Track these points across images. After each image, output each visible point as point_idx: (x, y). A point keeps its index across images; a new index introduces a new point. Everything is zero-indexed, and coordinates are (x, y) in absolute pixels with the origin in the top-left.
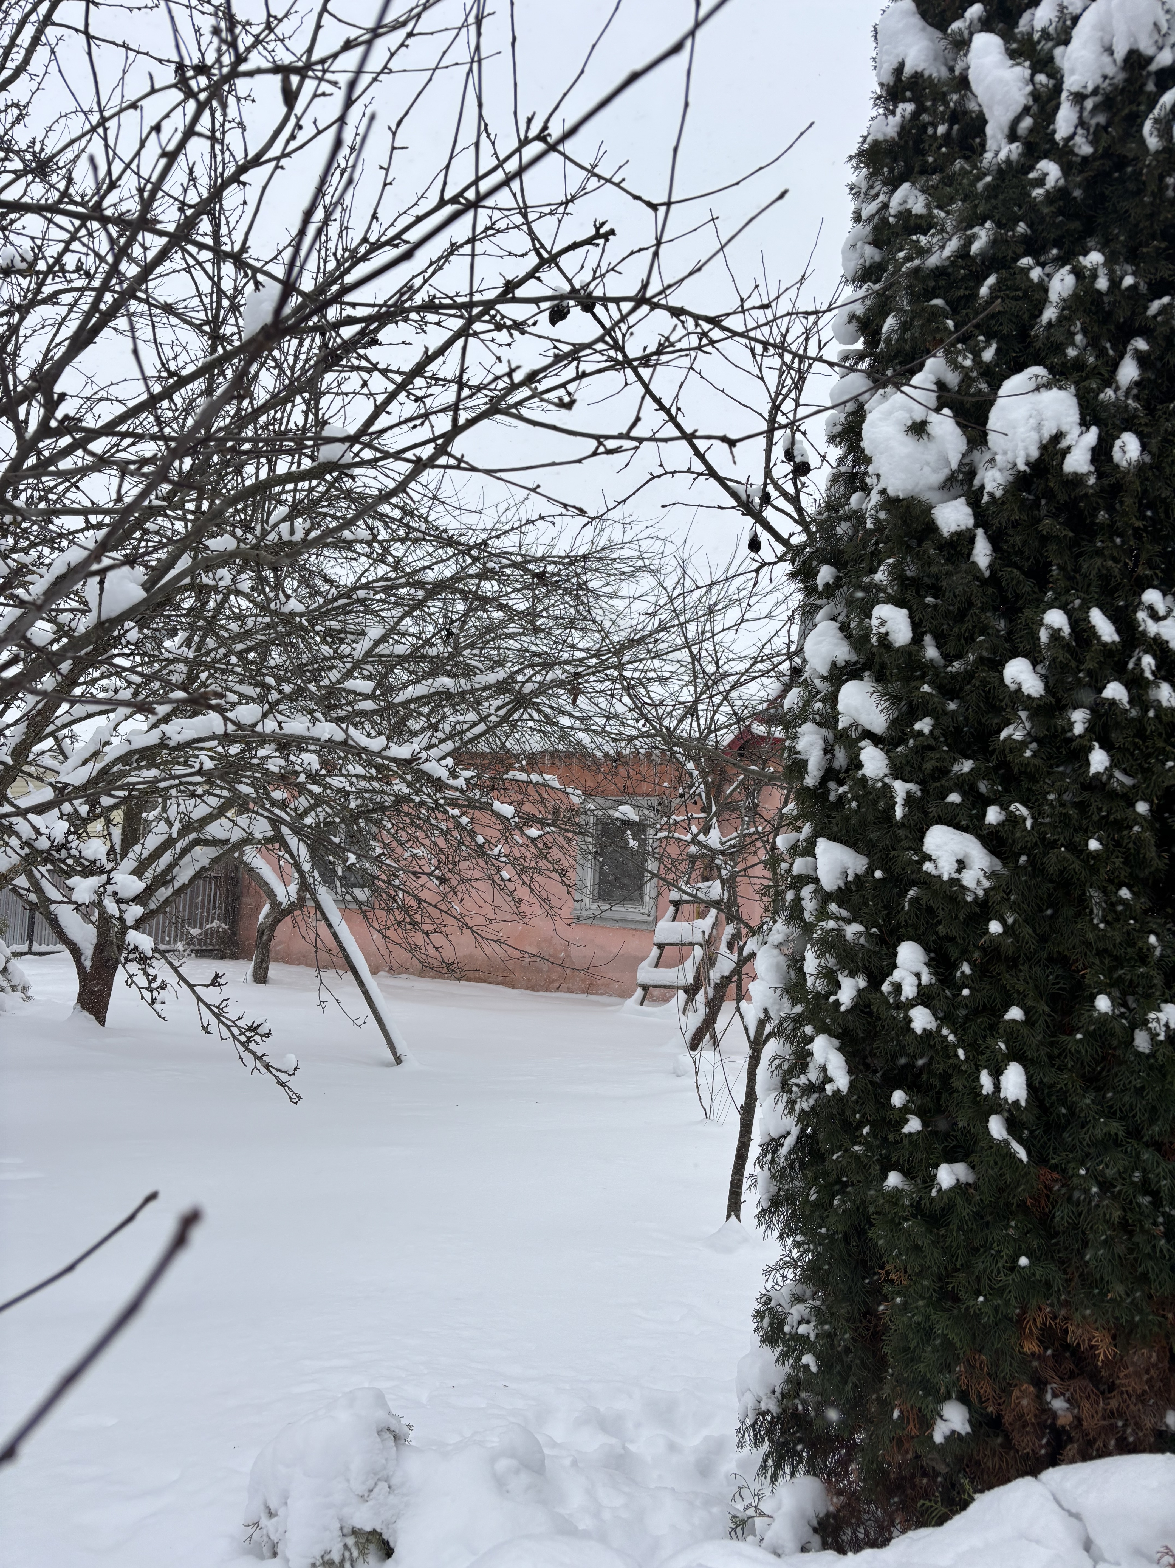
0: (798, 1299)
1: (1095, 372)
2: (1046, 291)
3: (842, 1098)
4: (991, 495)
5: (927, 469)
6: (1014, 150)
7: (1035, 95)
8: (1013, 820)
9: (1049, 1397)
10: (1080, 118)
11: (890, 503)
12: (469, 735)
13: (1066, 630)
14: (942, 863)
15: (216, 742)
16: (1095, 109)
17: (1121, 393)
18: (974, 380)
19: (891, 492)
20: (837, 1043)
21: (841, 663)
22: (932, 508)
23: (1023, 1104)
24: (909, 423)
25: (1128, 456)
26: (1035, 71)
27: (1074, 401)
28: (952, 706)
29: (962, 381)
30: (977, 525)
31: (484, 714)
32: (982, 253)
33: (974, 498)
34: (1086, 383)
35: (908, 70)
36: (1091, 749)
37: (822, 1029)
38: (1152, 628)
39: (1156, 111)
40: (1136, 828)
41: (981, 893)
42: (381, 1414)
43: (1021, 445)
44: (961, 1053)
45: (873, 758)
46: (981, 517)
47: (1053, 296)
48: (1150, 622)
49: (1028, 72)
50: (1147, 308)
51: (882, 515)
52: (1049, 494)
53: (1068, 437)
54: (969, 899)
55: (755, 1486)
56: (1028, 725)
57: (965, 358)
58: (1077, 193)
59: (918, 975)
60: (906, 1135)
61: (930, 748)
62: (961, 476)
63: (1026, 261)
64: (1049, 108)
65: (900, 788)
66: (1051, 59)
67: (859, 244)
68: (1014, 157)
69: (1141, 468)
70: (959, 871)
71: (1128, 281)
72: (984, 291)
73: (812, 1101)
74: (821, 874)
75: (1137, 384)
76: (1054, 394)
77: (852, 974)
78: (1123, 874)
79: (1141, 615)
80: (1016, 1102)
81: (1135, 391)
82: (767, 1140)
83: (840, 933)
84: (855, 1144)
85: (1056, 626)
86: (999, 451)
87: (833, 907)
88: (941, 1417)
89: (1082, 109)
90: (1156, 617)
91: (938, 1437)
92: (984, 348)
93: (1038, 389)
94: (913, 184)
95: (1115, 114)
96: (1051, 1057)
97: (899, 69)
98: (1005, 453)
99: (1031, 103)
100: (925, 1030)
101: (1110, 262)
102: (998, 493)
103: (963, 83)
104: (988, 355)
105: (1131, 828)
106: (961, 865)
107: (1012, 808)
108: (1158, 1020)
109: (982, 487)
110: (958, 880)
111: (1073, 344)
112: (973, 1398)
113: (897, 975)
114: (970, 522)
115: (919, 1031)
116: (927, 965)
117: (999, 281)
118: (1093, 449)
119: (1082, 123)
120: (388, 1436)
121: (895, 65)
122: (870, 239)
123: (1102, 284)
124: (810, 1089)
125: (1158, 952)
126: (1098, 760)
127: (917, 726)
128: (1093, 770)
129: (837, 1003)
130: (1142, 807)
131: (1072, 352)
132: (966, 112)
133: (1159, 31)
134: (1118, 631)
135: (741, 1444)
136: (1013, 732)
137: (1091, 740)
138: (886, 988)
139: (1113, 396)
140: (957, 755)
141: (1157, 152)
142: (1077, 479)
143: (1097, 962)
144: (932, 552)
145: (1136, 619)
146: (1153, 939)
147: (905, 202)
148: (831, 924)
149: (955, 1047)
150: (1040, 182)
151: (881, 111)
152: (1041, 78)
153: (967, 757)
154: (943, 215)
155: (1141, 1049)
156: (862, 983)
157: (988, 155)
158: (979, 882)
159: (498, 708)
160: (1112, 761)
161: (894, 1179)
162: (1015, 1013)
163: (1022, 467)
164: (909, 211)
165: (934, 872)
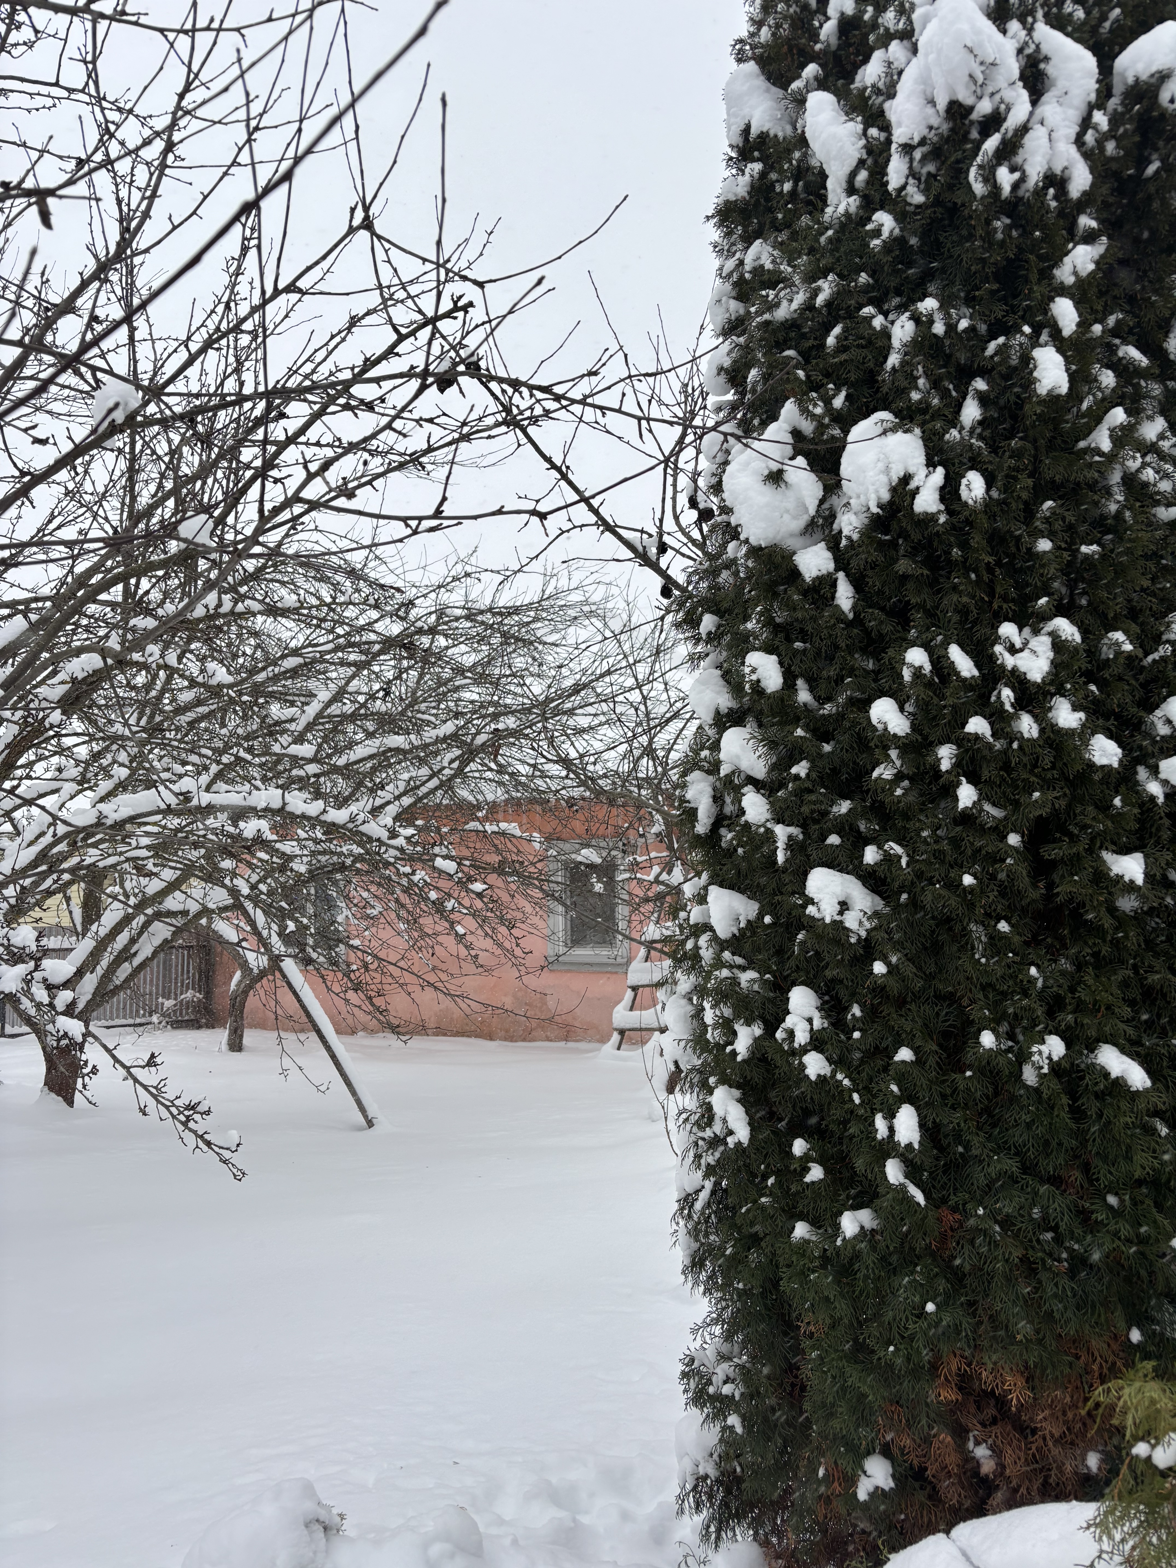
0: (723, 1357)
1: (937, 414)
2: (889, 337)
3: (744, 1150)
4: (849, 538)
5: (786, 517)
6: (853, 203)
7: (869, 149)
8: (889, 859)
9: (971, 1445)
10: (911, 168)
11: (755, 552)
12: (424, 790)
13: (928, 668)
14: (824, 906)
15: (160, 817)
16: (924, 159)
17: (965, 433)
18: (827, 426)
19: (753, 541)
20: (737, 1093)
21: (724, 710)
22: (794, 553)
23: (916, 1146)
24: (766, 472)
25: (973, 494)
26: (867, 125)
27: (920, 442)
28: (827, 748)
29: (817, 428)
30: (837, 569)
31: (436, 768)
32: (829, 304)
33: (833, 542)
34: (930, 426)
35: (754, 132)
36: (959, 784)
37: (724, 1080)
38: (1010, 661)
39: (979, 159)
40: (1009, 861)
41: (863, 934)
42: (309, 1506)
43: (871, 489)
44: (856, 1097)
45: (754, 804)
46: (841, 560)
47: (896, 343)
48: (1007, 655)
49: (860, 127)
50: (984, 349)
51: (750, 564)
52: (903, 534)
53: (916, 478)
54: (853, 940)
55: (700, 1553)
56: (898, 763)
57: (815, 405)
58: (913, 241)
59: (810, 1021)
60: (808, 1185)
61: (810, 791)
62: (821, 521)
63: (868, 310)
64: (881, 160)
65: (781, 832)
66: (881, 113)
67: (724, 299)
68: (853, 210)
69: (988, 503)
70: (841, 913)
71: (964, 324)
72: (831, 341)
73: (717, 1155)
74: (715, 922)
75: (980, 423)
76: (900, 437)
77: (748, 1023)
78: (1000, 907)
79: (998, 649)
80: (909, 1146)
81: (979, 430)
82: (683, 1195)
83: (735, 981)
84: (762, 1195)
85: (917, 664)
86: (853, 495)
87: (727, 955)
88: (865, 1472)
89: (911, 160)
90: (1013, 650)
91: (862, 1495)
92: (834, 396)
93: (885, 433)
94: (765, 240)
95: (943, 163)
96: (944, 1096)
97: (747, 130)
98: (858, 497)
99: (865, 156)
100: (819, 1076)
101: (945, 306)
102: (855, 537)
103: (802, 141)
104: (838, 402)
105: (1004, 861)
106: (844, 906)
107: (886, 847)
108: (1040, 1053)
109: (840, 532)
110: (841, 922)
111: (917, 388)
112: (895, 1451)
113: (790, 1021)
114: (831, 566)
115: (813, 1077)
116: (820, 1009)
117: (845, 330)
118: (942, 489)
119: (912, 173)
120: (319, 1528)
121: (743, 127)
122: (734, 294)
123: (939, 328)
124: (716, 1142)
125: (1040, 984)
126: (966, 795)
127: (794, 770)
128: (961, 805)
129: (734, 1053)
130: (1014, 839)
131: (915, 396)
132: (809, 168)
133: (975, 82)
134: (977, 665)
135: (681, 1511)
136: (884, 772)
137: (959, 775)
138: (780, 1035)
139: (958, 436)
140: (835, 797)
141: (983, 197)
142: (930, 518)
143: (981, 996)
144: (796, 597)
145: (993, 653)
146: (1033, 971)
147: (759, 258)
148: (725, 973)
149: (851, 1091)
150: (877, 233)
151: (734, 171)
152: (873, 132)
153: (845, 797)
154: (790, 269)
155: (1029, 1083)
156: (757, 1030)
157: (829, 210)
158: (861, 923)
159: (452, 761)
160: (980, 794)
161: (801, 1230)
162: (905, 1054)
163: (875, 510)
164: (762, 266)
165: (817, 916)
